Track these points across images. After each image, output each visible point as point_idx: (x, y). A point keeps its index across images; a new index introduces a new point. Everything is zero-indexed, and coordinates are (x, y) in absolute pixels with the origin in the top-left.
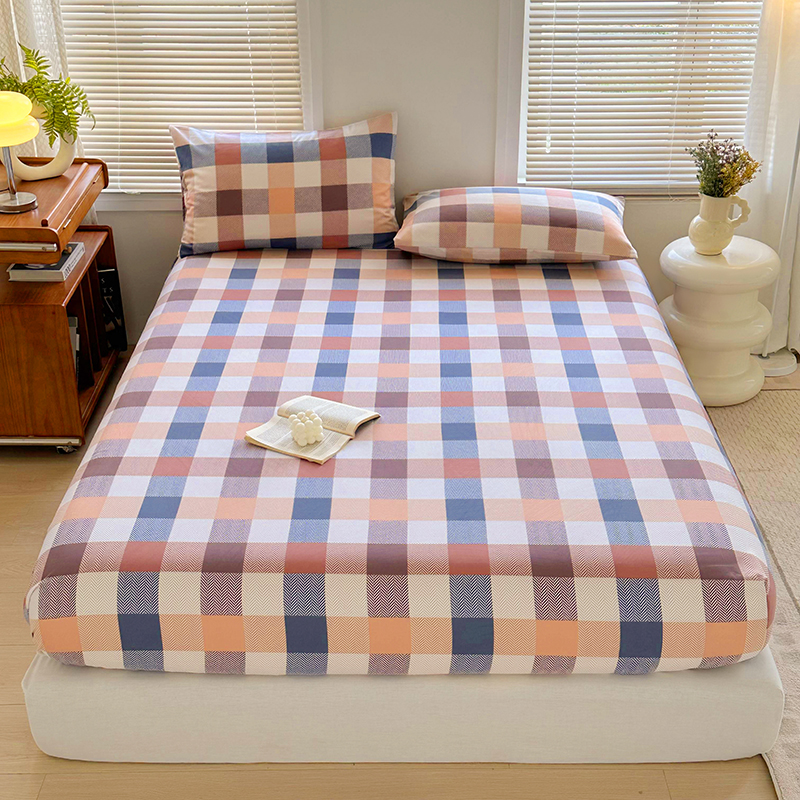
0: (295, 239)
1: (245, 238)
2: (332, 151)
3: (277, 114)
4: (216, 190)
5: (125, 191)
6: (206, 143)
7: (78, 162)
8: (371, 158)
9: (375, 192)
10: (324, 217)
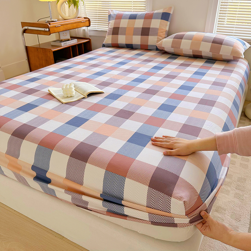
0: (132, 44)
1: (119, 43)
2: (149, 17)
4: (113, 27)
5: (98, 30)
6: (115, 13)
8: (160, 20)
9: (159, 31)
10: (141, 37)
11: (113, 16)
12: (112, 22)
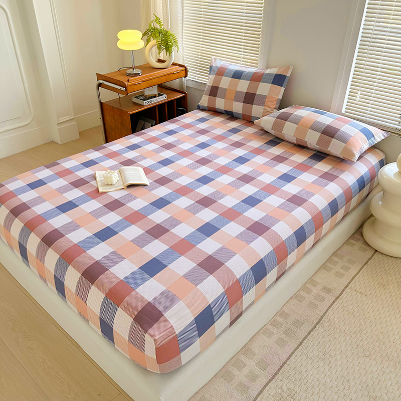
0: (233, 112)
1: (216, 107)
2: (256, 78)
3: (250, 59)
4: (211, 85)
5: (198, 81)
6: (218, 66)
7: (174, 64)
8: (271, 84)
9: (267, 100)
10: (243, 105)
11: (214, 68)
12: (212, 77)
